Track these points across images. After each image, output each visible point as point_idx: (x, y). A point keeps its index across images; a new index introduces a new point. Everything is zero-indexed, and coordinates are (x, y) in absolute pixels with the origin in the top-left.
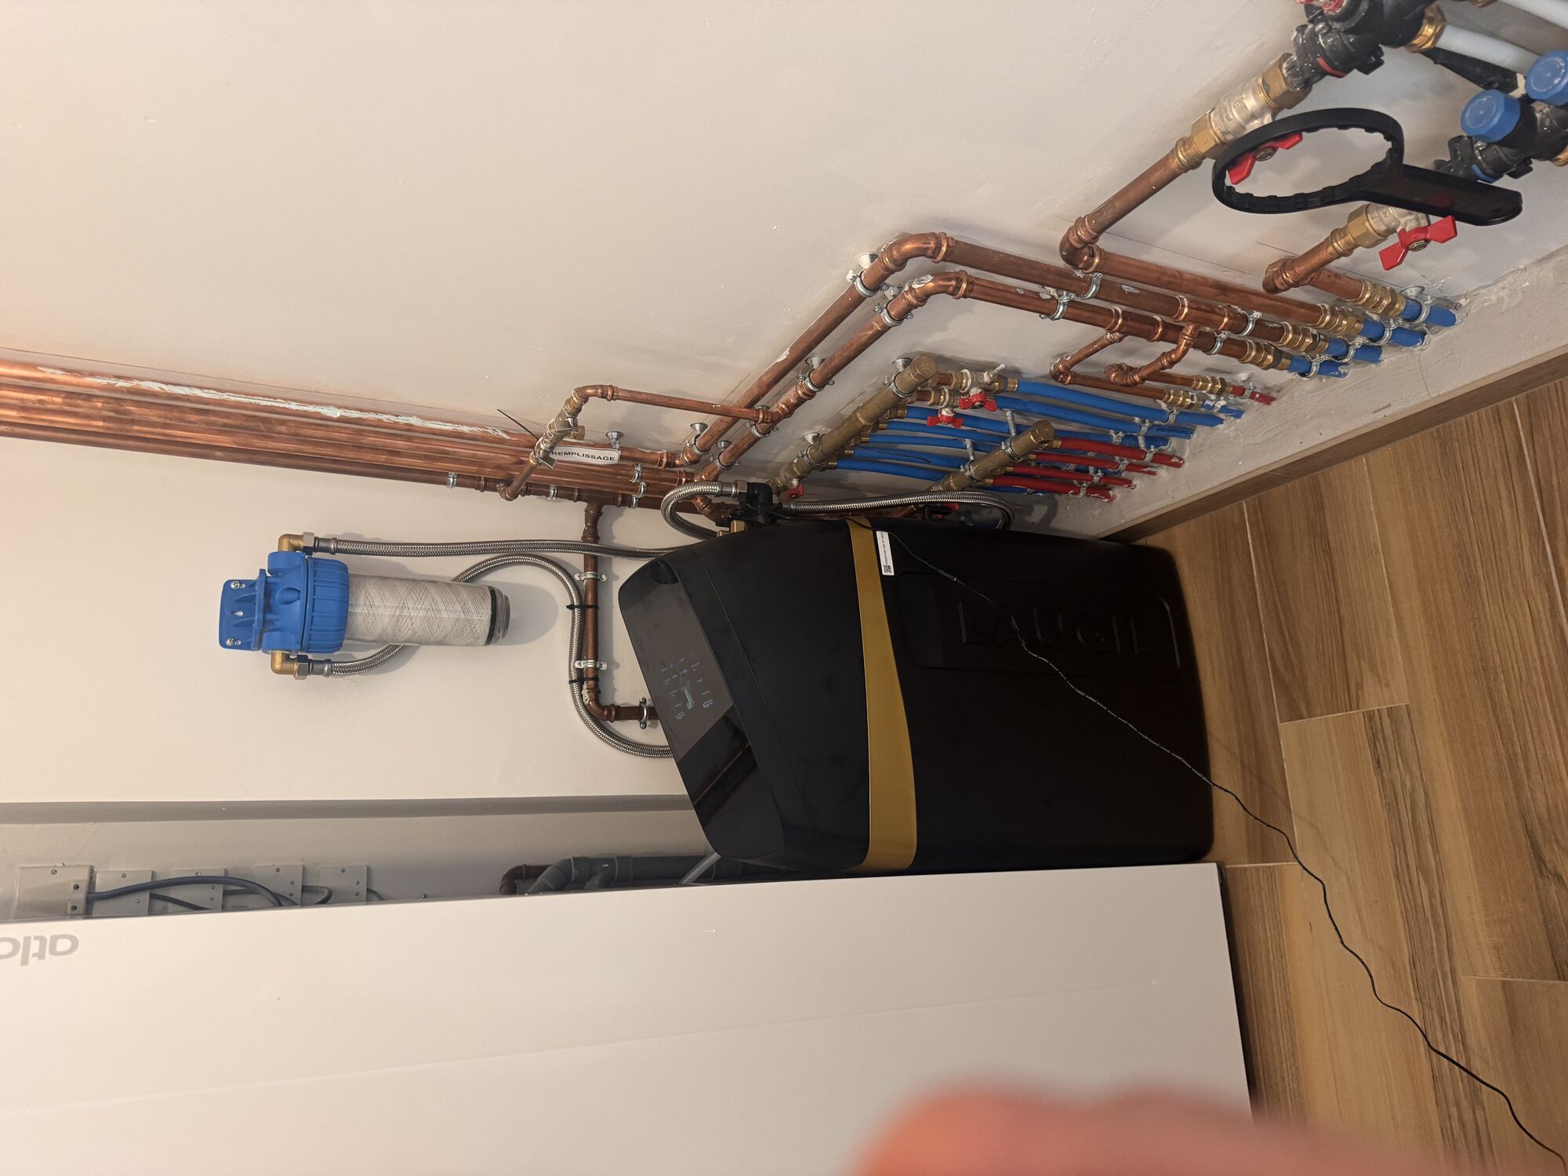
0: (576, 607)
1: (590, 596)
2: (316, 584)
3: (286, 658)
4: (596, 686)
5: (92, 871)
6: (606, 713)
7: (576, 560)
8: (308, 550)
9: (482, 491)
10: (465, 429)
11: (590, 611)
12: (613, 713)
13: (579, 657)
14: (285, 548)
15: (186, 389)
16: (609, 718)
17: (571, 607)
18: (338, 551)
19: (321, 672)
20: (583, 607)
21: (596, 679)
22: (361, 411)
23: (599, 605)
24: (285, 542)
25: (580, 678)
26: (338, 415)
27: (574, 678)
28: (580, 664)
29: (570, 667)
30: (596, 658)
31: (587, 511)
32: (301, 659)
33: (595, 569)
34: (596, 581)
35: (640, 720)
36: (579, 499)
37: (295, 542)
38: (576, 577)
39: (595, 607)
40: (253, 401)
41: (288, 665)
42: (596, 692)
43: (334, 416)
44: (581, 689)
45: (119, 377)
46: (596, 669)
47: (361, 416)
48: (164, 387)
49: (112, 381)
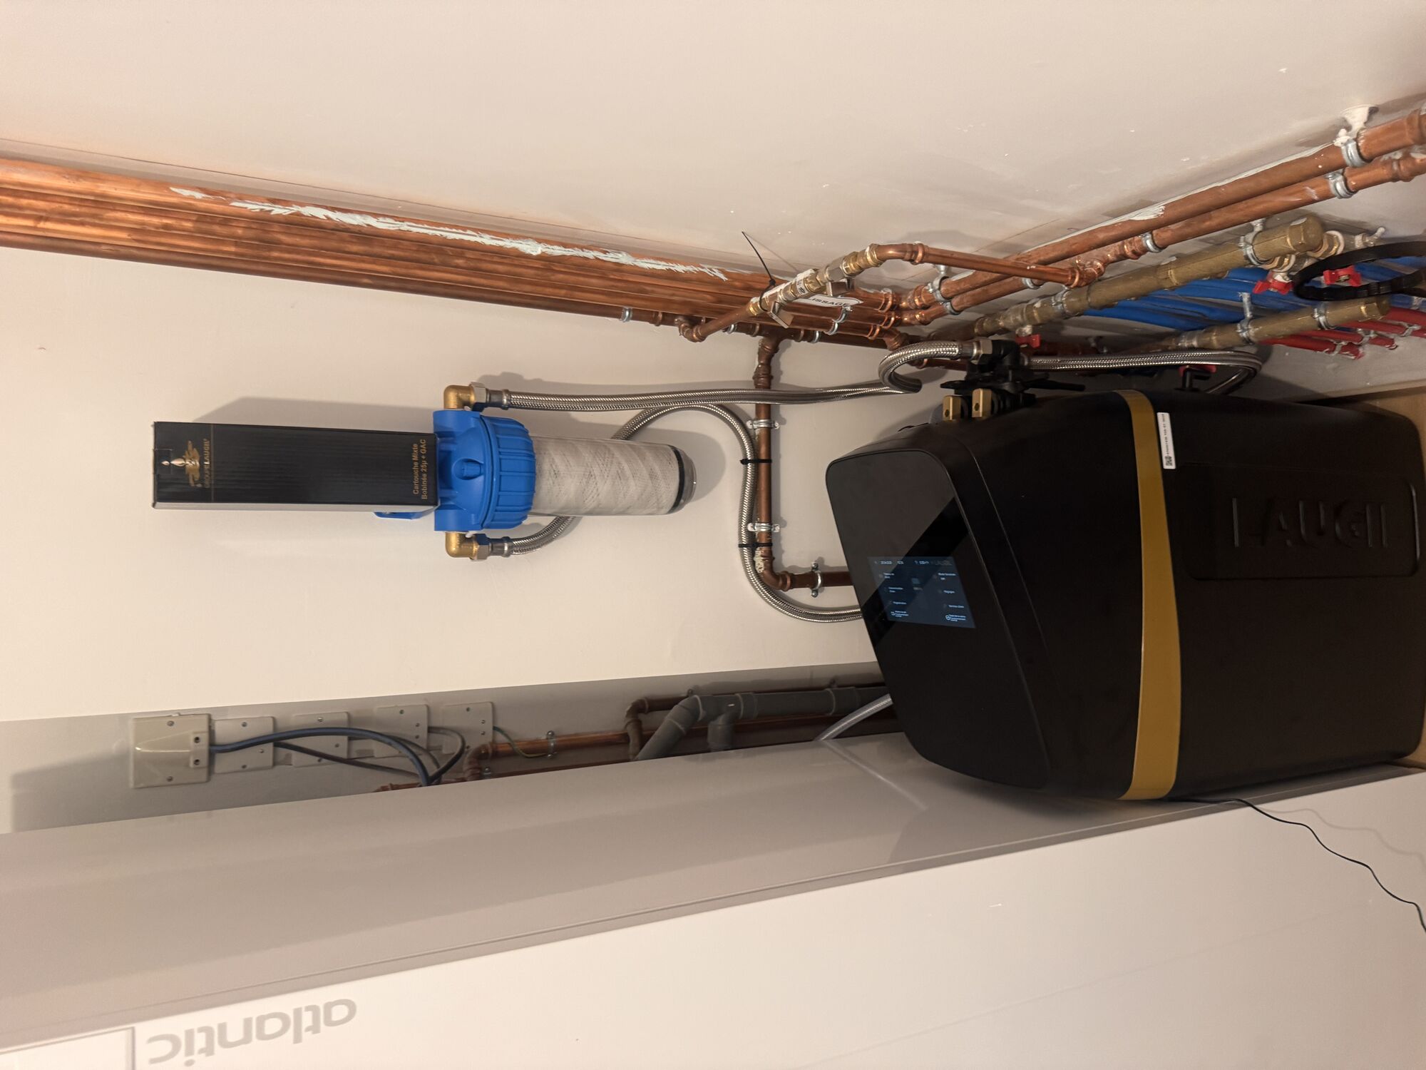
0: (750, 461)
1: (763, 449)
2: (501, 456)
3: (463, 540)
4: (770, 553)
5: (210, 720)
6: (781, 582)
7: (749, 407)
8: (478, 407)
9: (658, 325)
10: (680, 268)
11: (763, 466)
12: (789, 582)
13: (751, 519)
14: (453, 403)
15: (358, 217)
16: (784, 587)
17: (744, 462)
18: (511, 406)
19: (501, 553)
20: (756, 461)
21: (769, 544)
22: (565, 246)
23: (773, 458)
24: (452, 397)
25: (752, 543)
26: (539, 252)
27: (745, 542)
28: (753, 527)
29: (740, 529)
30: (770, 521)
31: (763, 346)
32: (481, 539)
33: (769, 416)
34: (769, 430)
35: (812, 588)
36: (759, 333)
37: (464, 396)
38: (748, 424)
39: (769, 461)
40: (438, 233)
41: (465, 547)
42: (770, 558)
43: (534, 254)
44: (753, 554)
45: (274, 201)
46: (770, 533)
47: (565, 253)
48: (330, 214)
49: (267, 207)
